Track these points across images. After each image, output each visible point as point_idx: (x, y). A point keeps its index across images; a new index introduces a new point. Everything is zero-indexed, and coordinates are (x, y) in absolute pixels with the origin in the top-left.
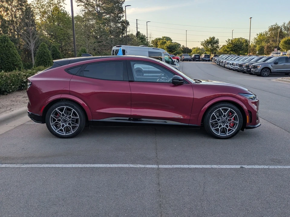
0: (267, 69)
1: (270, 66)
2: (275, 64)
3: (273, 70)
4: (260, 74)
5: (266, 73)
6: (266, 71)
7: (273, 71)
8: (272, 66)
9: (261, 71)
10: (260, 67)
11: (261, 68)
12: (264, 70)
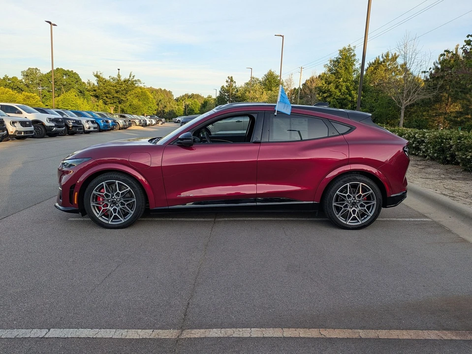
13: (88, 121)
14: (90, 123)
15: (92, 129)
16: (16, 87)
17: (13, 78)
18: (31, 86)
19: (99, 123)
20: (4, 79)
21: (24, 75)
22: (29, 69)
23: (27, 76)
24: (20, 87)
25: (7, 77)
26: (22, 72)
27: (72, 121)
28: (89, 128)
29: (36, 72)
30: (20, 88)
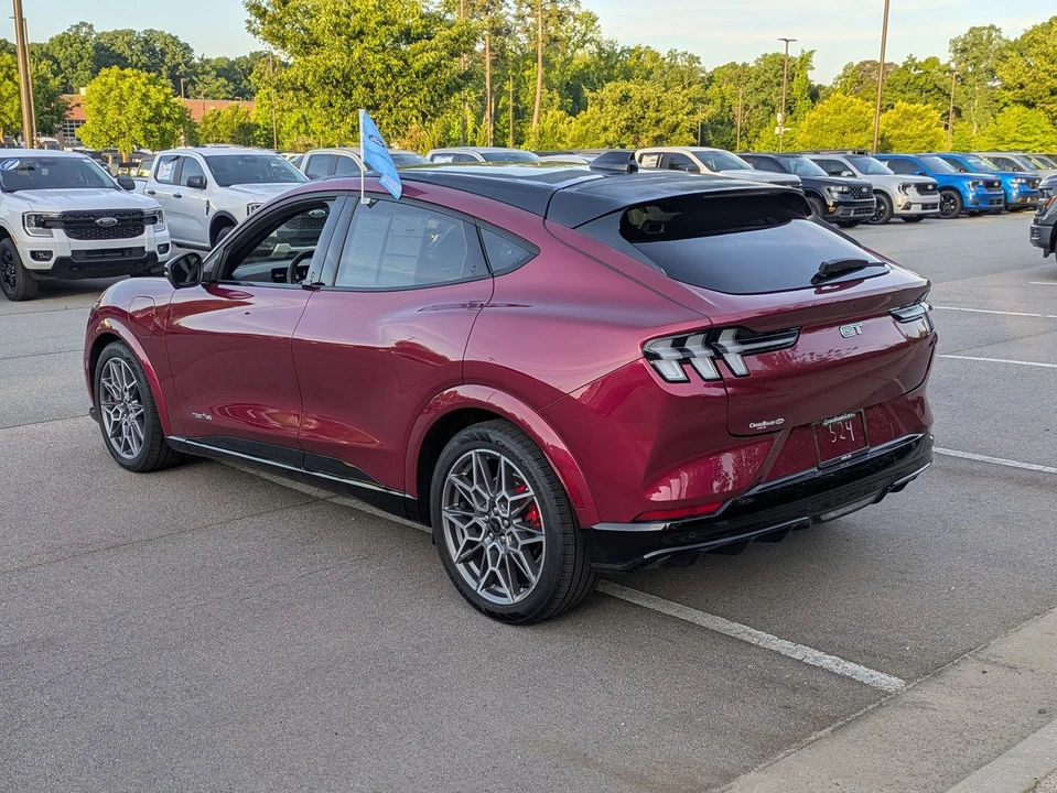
13: (905, 187)
14: (912, 191)
15: (916, 210)
16: (929, 87)
17: (927, 61)
18: (970, 80)
19: (961, 189)
20: (906, 66)
21: (956, 51)
22: (972, 30)
23: (964, 50)
24: (941, 84)
25: (913, 60)
26: (953, 42)
27: (840, 189)
28: (907, 207)
29: (990, 35)
30: (940, 89)
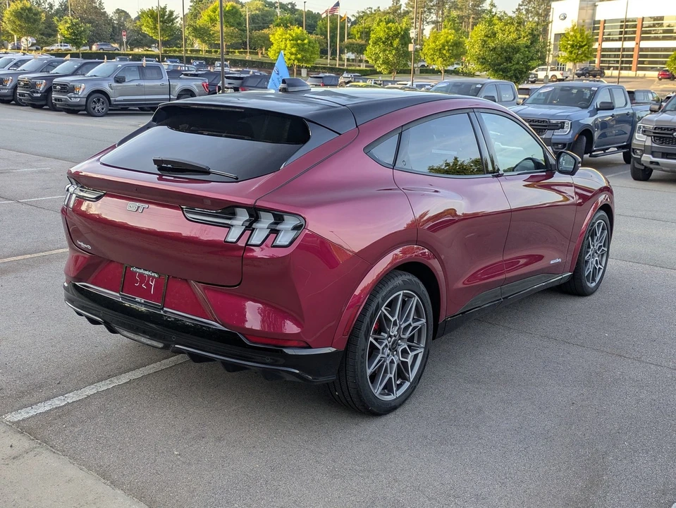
0: (100, 95)
1: (106, 87)
2: (117, 81)
3: (117, 98)
4: (84, 108)
5: (99, 107)
6: (99, 100)
7: (115, 101)
8: (111, 87)
9: (87, 101)
10: (83, 90)
11: (86, 92)
12: (94, 98)
